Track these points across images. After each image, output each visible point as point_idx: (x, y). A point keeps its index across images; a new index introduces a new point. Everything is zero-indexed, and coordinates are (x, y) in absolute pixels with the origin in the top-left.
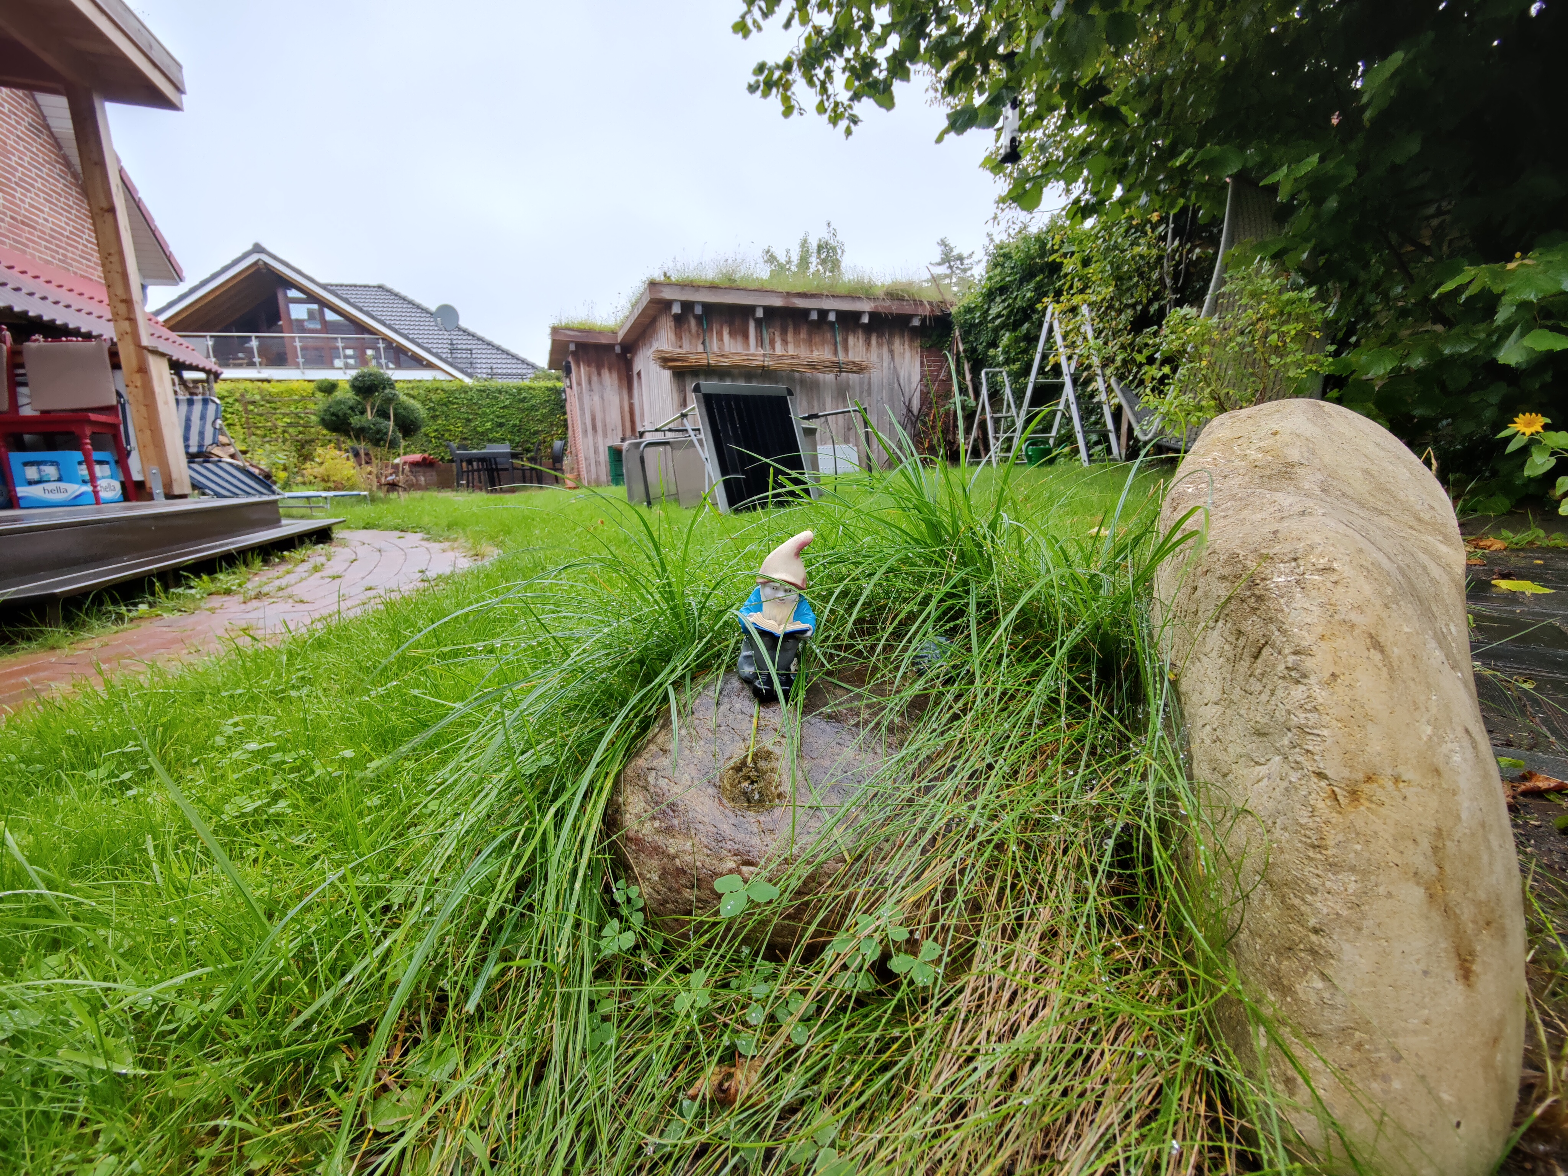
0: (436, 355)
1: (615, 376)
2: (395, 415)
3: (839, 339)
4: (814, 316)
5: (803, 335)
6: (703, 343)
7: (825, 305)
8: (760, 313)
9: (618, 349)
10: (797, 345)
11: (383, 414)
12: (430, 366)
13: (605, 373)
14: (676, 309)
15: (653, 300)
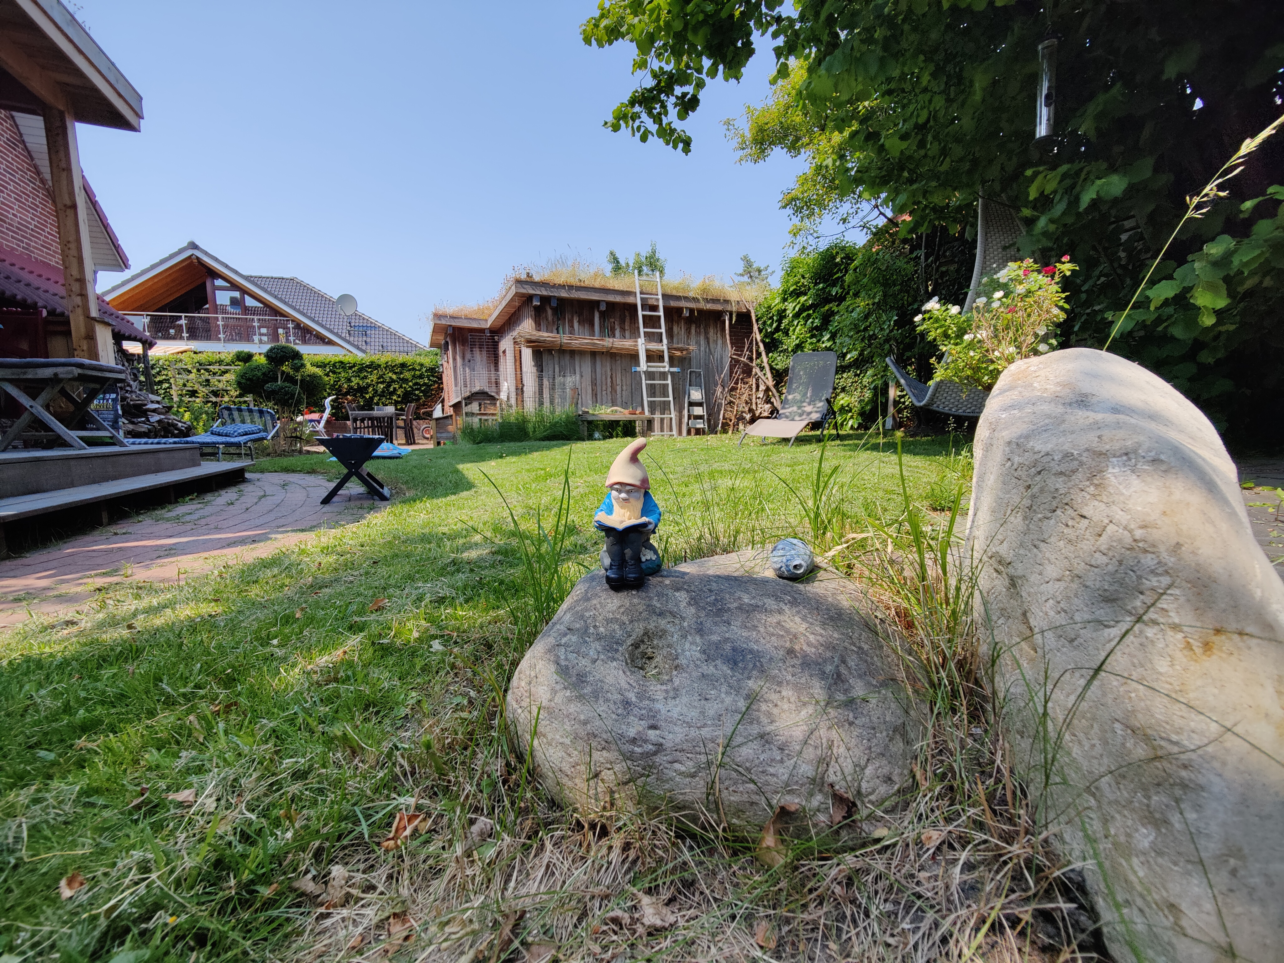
2: (302, 381)
6: (558, 328)
7: (655, 301)
8: (603, 307)
9: (487, 332)
10: (633, 332)
11: (291, 380)
14: (537, 302)
15: (517, 294)
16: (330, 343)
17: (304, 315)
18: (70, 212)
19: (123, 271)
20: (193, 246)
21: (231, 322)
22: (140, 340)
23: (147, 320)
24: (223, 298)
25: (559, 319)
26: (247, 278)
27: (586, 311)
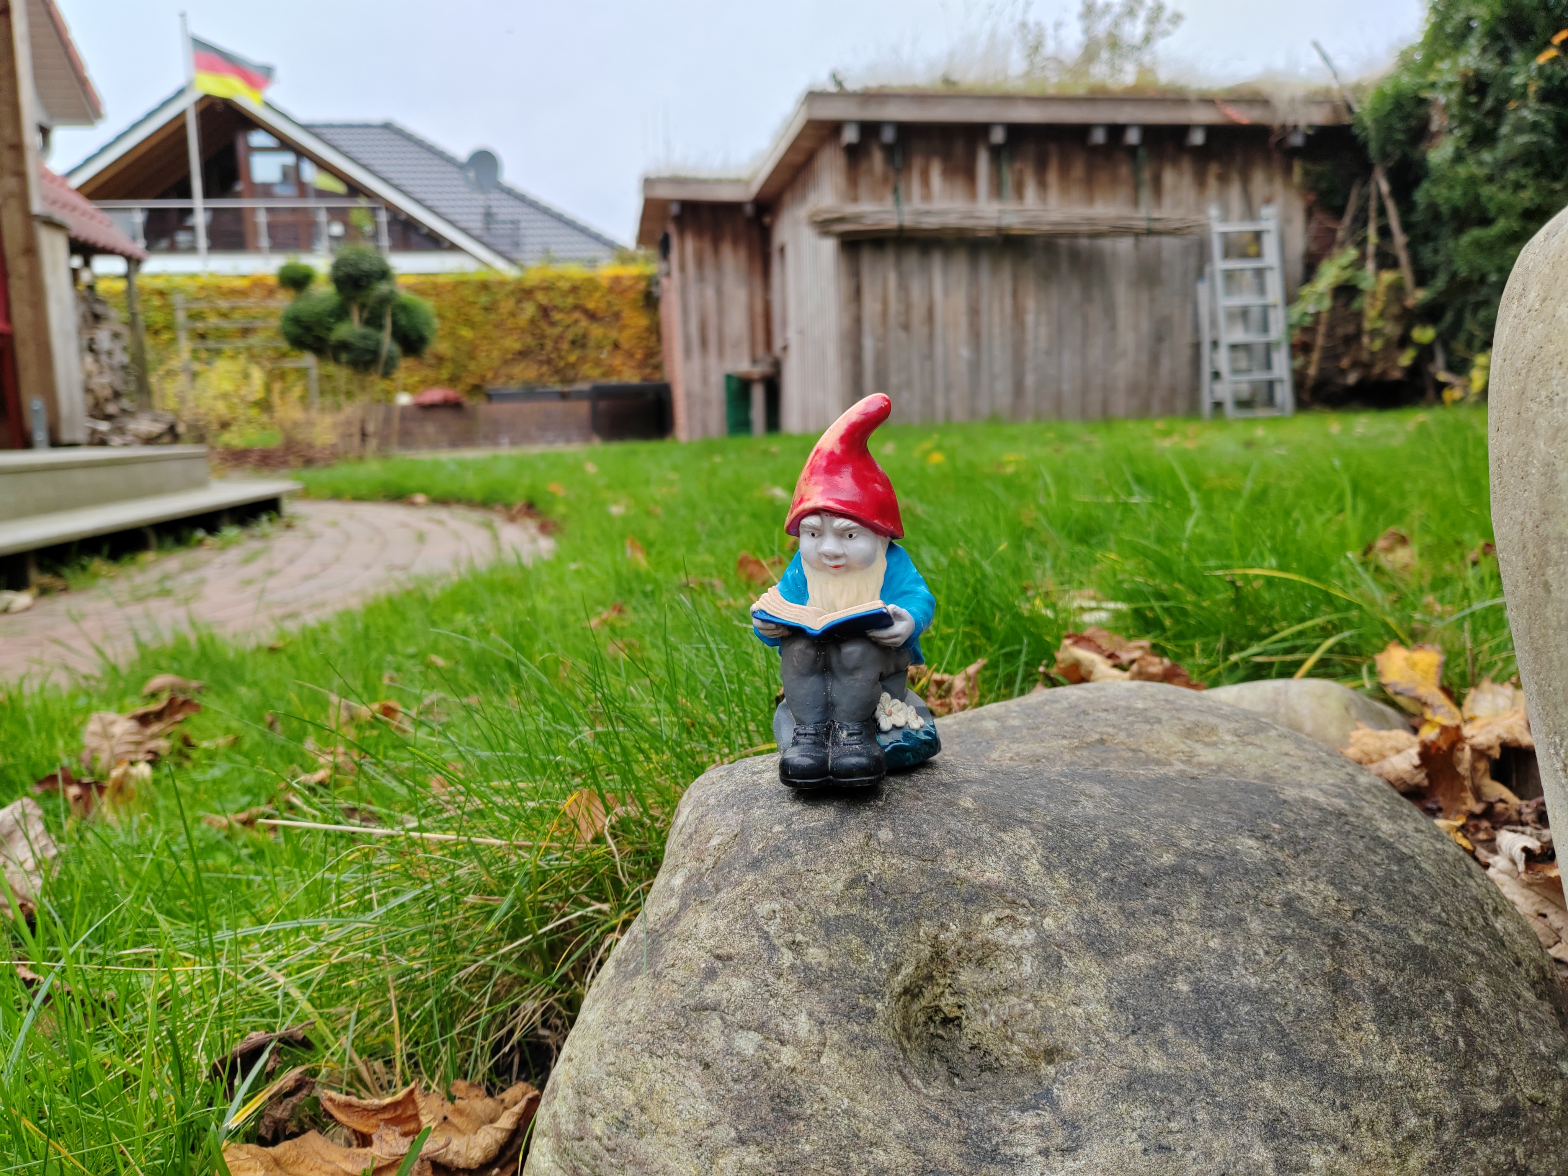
0: (465, 231)
1: (743, 254)
2: (395, 323)
3: (1146, 175)
4: (1099, 137)
5: (1078, 170)
6: (895, 191)
7: (1122, 115)
8: (998, 136)
9: (749, 210)
10: (1065, 189)
11: (374, 321)
12: (453, 247)
13: (727, 251)
14: (850, 135)
15: (810, 125)
17: (407, 196)
19: (92, 123)
21: (280, 218)
22: (121, 254)
23: (140, 217)
24: (265, 167)
25: (898, 171)
26: (305, 126)
27: (959, 149)
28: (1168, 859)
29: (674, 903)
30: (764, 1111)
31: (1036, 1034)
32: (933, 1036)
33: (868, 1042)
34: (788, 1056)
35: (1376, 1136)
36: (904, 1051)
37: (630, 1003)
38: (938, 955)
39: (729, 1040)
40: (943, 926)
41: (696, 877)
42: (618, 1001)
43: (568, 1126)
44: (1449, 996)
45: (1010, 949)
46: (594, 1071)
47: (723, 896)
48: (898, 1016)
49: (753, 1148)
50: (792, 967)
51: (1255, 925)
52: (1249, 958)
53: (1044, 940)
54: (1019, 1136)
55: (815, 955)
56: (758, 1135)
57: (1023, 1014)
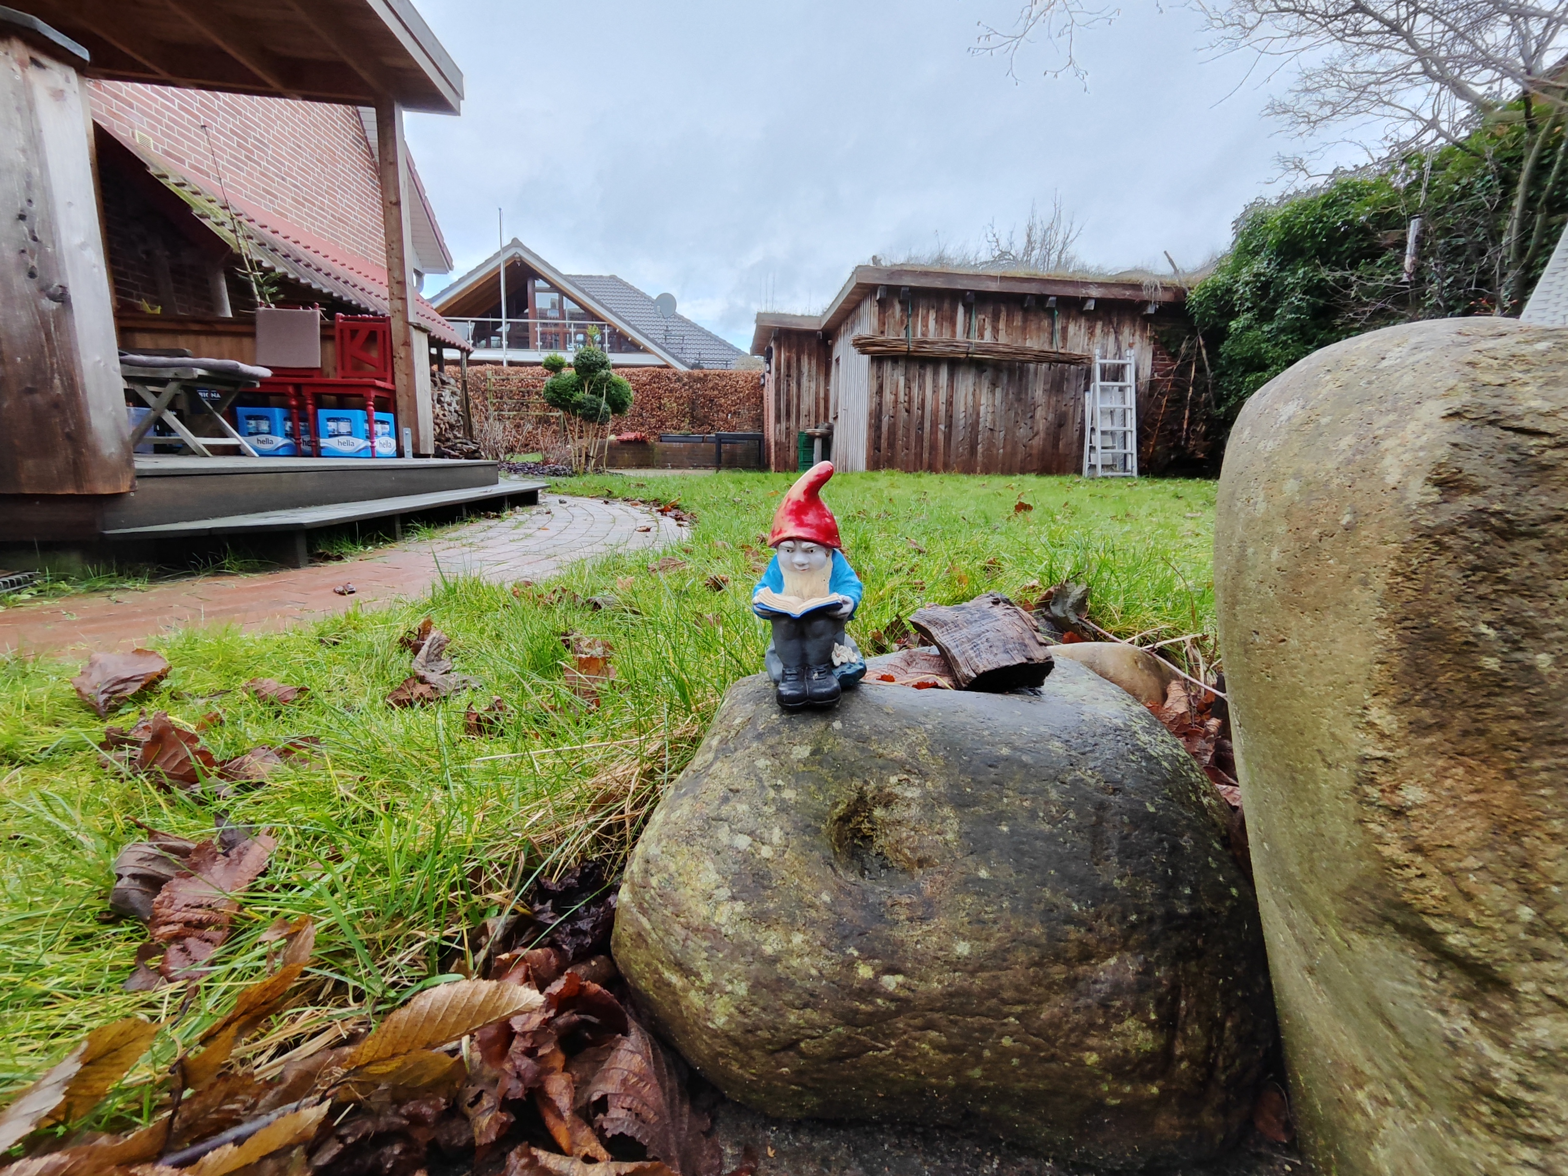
1: (814, 362)
2: (609, 393)
3: (1057, 325)
4: (1031, 301)
5: (1018, 320)
6: (906, 329)
7: (1046, 290)
8: (970, 298)
9: (819, 335)
10: (1009, 331)
11: (597, 392)
13: (805, 356)
14: (881, 293)
15: (859, 286)
16: (646, 351)
17: (620, 318)
18: (394, 210)
19: (446, 272)
20: (516, 243)
21: (549, 329)
22: (458, 348)
23: (471, 327)
24: (543, 300)
25: (908, 316)
26: (566, 278)
27: (946, 305)
28: (1005, 751)
29: (710, 756)
30: (749, 881)
31: (913, 850)
32: (856, 845)
33: (813, 847)
34: (766, 852)
35: (1111, 925)
36: (835, 853)
37: (678, 813)
38: (861, 798)
39: (732, 839)
40: (866, 783)
41: (724, 741)
42: (673, 810)
43: (638, 879)
44: (1166, 844)
45: (904, 798)
46: (654, 850)
47: (738, 754)
48: (834, 833)
49: (741, 903)
50: (774, 799)
51: (1054, 795)
52: (1047, 813)
53: (926, 795)
54: (897, 908)
55: (789, 794)
56: (744, 895)
57: (908, 837)
